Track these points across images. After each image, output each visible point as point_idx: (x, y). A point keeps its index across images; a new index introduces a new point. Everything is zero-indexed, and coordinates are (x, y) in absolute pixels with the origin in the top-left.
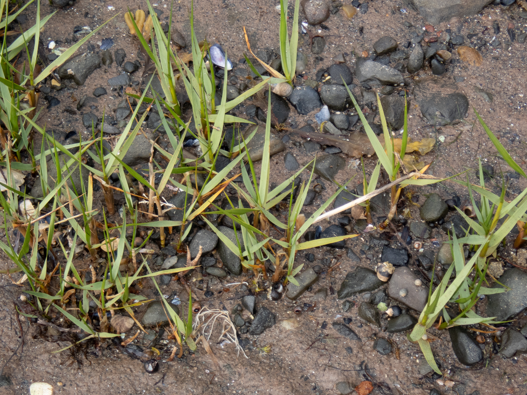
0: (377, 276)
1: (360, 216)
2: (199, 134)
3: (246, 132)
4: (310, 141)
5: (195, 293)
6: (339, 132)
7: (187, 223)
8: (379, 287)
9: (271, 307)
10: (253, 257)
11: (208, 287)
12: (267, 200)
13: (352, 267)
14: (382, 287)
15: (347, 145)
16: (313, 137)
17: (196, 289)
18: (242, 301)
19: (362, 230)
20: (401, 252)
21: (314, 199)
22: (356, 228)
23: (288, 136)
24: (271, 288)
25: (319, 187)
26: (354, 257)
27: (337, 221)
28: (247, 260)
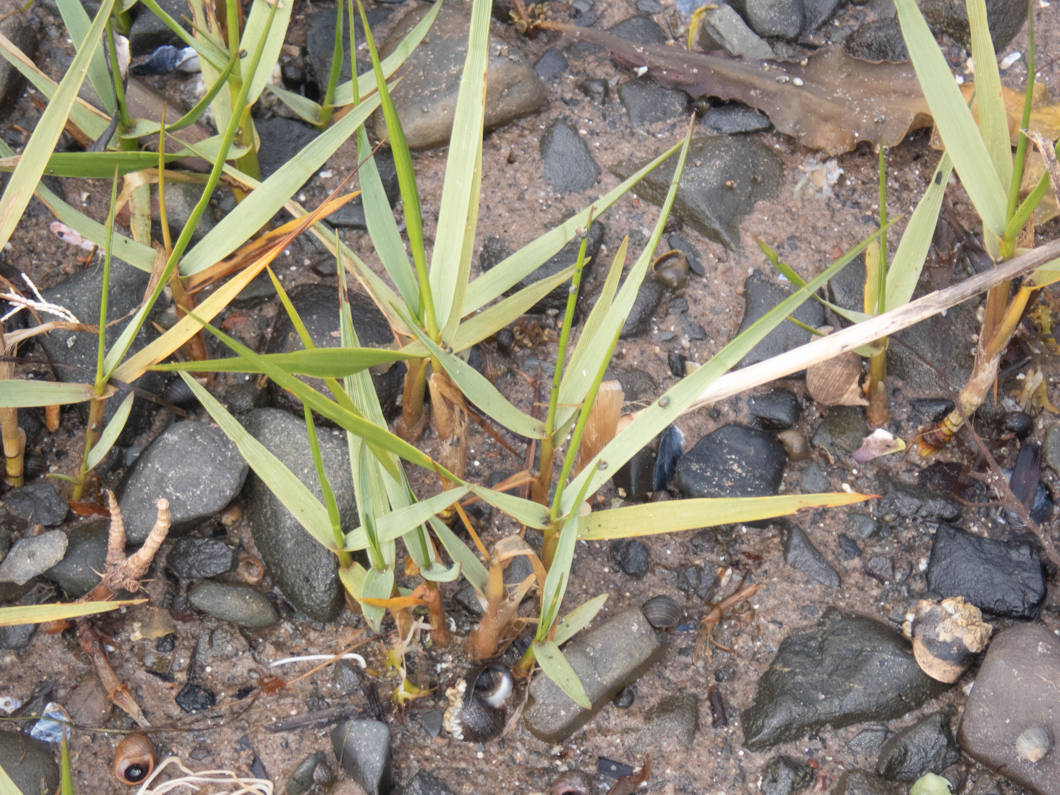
0: (912, 657)
1: (841, 391)
2: (199, 21)
3: (393, 30)
4: (646, 77)
5: (136, 692)
6: (764, 49)
7: (112, 391)
8: (919, 705)
9: (459, 772)
10: (389, 554)
11: (193, 668)
12: (465, 312)
13: (804, 610)
14: (932, 707)
15: (795, 103)
16: (661, 62)
17: (142, 675)
18: (337, 738)
19: (849, 453)
20: (1014, 555)
21: (653, 312)
22: (822, 441)
23: (559, 55)
24: (462, 686)
25: (679, 264)
26: (816, 566)
27: (746, 410)
28: (366, 564)
